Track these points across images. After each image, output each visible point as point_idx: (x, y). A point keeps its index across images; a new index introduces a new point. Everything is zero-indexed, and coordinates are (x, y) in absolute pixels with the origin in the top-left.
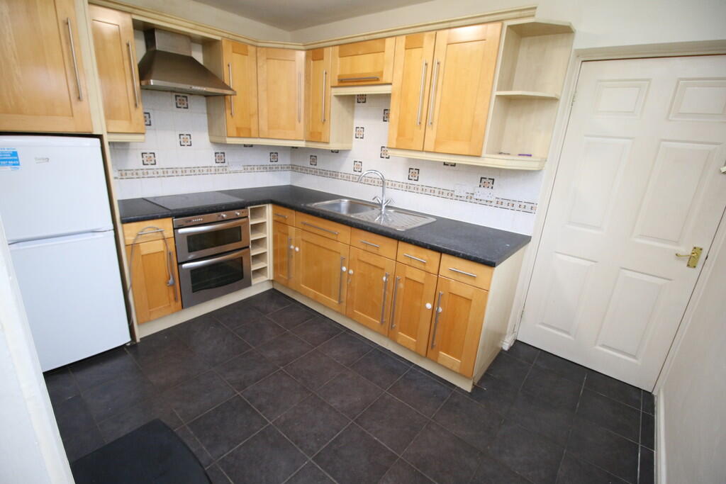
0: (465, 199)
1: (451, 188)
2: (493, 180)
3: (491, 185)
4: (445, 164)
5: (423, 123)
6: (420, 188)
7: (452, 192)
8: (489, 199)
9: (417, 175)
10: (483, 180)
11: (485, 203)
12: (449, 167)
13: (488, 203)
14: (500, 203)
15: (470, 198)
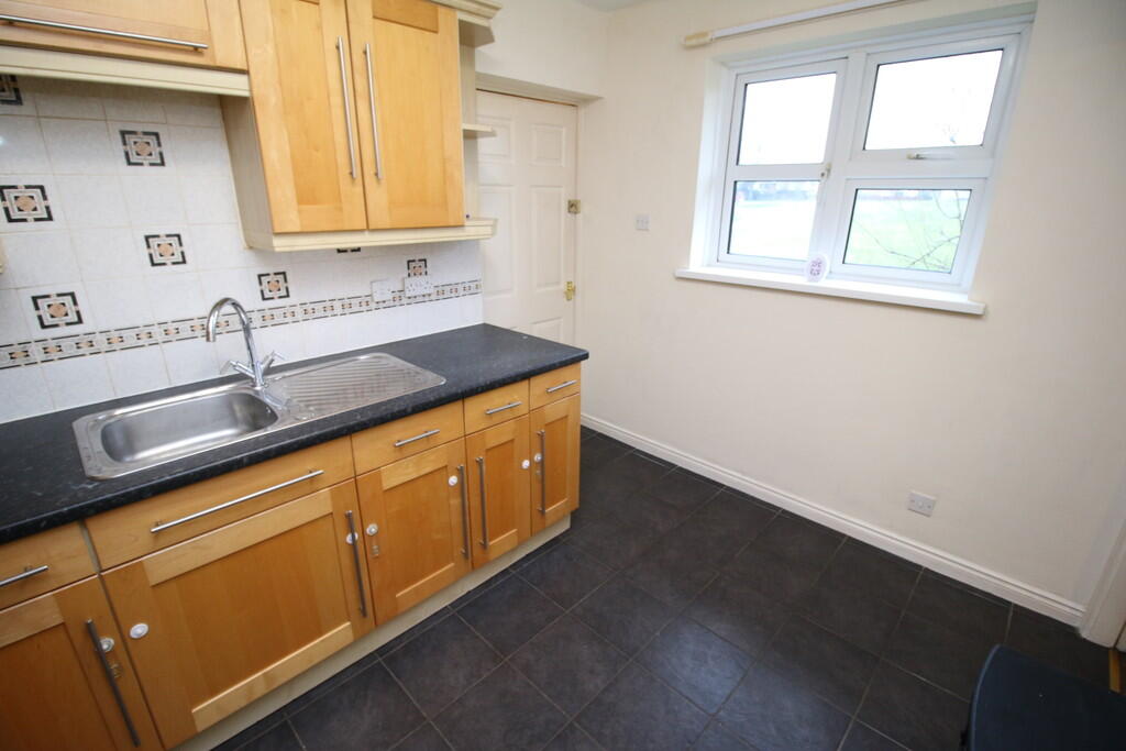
0: (392, 303)
1: (363, 291)
2: (425, 260)
3: (423, 270)
4: (339, 251)
5: (357, 172)
6: (299, 311)
7: (368, 299)
8: (426, 292)
9: (282, 285)
10: (412, 265)
11: (421, 299)
12: (350, 254)
13: (427, 299)
14: (442, 293)
15: (399, 298)
